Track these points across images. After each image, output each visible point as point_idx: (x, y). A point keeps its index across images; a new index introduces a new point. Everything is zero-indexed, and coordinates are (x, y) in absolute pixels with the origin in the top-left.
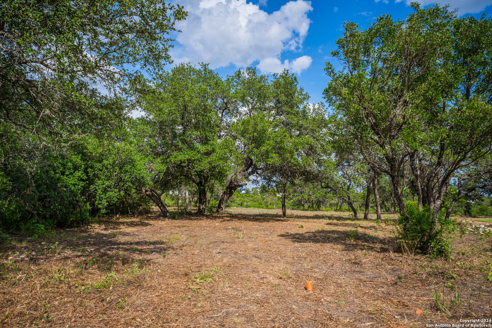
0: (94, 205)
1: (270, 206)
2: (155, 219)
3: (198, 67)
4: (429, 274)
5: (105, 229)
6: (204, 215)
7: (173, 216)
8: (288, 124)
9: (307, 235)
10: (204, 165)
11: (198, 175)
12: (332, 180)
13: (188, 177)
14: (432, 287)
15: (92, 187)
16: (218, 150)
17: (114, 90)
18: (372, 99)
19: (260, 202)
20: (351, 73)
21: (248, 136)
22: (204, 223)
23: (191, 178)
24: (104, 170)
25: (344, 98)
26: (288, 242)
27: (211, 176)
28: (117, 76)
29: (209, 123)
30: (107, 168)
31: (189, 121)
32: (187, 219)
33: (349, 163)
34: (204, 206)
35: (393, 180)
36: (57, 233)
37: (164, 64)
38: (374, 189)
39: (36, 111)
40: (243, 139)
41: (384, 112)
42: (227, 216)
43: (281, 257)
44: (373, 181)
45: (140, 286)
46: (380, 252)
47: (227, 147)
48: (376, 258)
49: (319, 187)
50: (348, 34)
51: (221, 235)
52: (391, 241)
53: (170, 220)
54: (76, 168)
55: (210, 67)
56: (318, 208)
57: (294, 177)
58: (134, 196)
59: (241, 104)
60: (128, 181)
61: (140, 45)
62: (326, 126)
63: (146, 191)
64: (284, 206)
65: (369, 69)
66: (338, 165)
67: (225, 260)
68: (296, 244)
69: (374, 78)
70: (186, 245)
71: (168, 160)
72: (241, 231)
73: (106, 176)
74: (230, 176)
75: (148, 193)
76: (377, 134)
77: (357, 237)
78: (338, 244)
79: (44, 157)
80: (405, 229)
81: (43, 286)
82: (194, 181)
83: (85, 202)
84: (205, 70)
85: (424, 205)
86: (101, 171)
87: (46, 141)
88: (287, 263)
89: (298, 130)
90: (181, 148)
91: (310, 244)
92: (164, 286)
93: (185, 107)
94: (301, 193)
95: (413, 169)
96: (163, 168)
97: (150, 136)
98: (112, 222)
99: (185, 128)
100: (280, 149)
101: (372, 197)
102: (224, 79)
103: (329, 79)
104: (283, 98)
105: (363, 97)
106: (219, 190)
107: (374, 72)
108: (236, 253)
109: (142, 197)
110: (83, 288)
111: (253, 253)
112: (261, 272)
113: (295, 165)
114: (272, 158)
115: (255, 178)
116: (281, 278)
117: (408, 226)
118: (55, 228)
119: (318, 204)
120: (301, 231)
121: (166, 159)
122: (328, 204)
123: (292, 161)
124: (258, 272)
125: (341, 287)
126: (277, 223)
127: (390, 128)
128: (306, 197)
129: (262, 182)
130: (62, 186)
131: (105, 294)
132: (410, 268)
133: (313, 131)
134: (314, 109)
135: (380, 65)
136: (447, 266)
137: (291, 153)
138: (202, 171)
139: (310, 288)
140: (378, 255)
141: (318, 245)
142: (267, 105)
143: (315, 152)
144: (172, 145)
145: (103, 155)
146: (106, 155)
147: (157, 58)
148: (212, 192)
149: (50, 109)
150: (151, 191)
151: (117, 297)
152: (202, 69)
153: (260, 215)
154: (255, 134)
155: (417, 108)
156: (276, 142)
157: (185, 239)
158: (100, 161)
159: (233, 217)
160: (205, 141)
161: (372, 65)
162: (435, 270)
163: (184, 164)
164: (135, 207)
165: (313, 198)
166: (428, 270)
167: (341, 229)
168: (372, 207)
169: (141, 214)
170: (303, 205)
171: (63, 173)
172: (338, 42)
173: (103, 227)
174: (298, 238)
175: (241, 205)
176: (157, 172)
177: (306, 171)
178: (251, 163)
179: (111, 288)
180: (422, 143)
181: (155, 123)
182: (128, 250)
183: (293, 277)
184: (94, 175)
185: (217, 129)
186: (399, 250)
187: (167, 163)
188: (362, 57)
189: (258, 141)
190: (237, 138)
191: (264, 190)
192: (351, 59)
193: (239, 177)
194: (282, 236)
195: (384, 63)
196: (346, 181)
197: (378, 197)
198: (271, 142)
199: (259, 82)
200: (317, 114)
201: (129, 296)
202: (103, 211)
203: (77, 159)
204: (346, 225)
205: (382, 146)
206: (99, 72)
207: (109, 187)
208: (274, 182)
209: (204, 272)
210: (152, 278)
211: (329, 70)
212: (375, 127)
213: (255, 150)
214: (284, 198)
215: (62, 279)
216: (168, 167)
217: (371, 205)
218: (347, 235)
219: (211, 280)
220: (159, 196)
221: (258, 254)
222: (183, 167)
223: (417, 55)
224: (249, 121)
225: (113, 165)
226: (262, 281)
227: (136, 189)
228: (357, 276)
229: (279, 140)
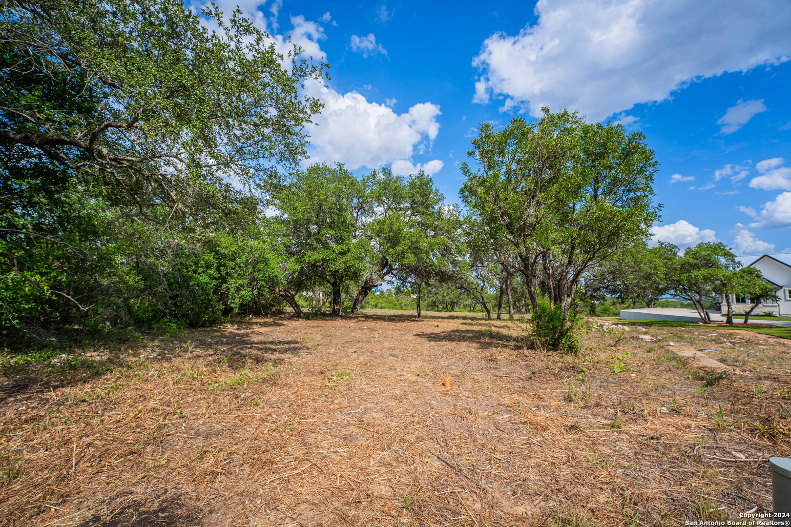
0: (226, 305)
1: (404, 308)
2: (289, 319)
3: (334, 167)
4: (561, 369)
5: (238, 329)
6: (338, 316)
7: (307, 317)
8: (423, 225)
9: (442, 334)
10: (339, 265)
11: (333, 275)
12: (466, 280)
13: (322, 277)
14: (564, 380)
15: (224, 285)
16: (353, 250)
17: (249, 185)
18: (506, 199)
19: (394, 303)
20: (486, 173)
21: (383, 235)
22: (339, 323)
23: (325, 278)
24: (237, 268)
25: (481, 198)
26: (424, 341)
27: (346, 276)
28: (252, 171)
29: (344, 222)
30: (240, 267)
31: (324, 221)
32: (321, 319)
33: (483, 264)
34: (338, 307)
35: (527, 279)
36: (189, 333)
37: (300, 160)
38: (507, 290)
39: (169, 206)
40: (378, 239)
41: (518, 212)
42: (362, 317)
43: (418, 356)
44: (506, 281)
45: (275, 384)
46: (515, 349)
47: (363, 247)
48: (510, 355)
49: (454, 288)
50: (484, 135)
51: (357, 334)
52: (523, 339)
53: (304, 321)
54: (208, 266)
55: (345, 168)
56: (452, 309)
57: (429, 277)
58: (268, 296)
59: (377, 204)
60: (261, 280)
61: (276, 140)
62: (460, 227)
63: (280, 291)
64: (418, 306)
65: (504, 169)
66: (472, 266)
67: (361, 359)
68: (432, 343)
69: (508, 178)
70: (321, 345)
71: (303, 259)
72: (376, 331)
73: (239, 275)
74: (366, 275)
75: (281, 293)
76: (512, 233)
77: (492, 336)
78: (473, 342)
79: (176, 255)
80: (537, 326)
81: (176, 383)
82: (328, 281)
83: (218, 301)
84: (341, 169)
85: (555, 303)
86: (234, 269)
87: (178, 240)
88: (424, 361)
89: (433, 230)
90: (316, 248)
91: (445, 343)
92: (300, 384)
93: (320, 206)
94: (436, 294)
95: (545, 268)
96: (298, 267)
97: (284, 235)
98: (245, 322)
99: (320, 227)
100: (415, 249)
101: (504, 298)
102: (359, 179)
103: (465, 179)
104: (418, 198)
105: (498, 196)
106: (354, 290)
107: (508, 173)
108: (372, 352)
109: (275, 297)
110: (217, 385)
111: (390, 352)
112: (398, 370)
113: (431, 266)
114: (408, 258)
115: (390, 278)
116: (418, 375)
117: (541, 323)
118: (187, 327)
119: (452, 305)
120: (436, 331)
121: (300, 258)
122: (462, 305)
123: (428, 261)
124: (395, 370)
125: (478, 382)
126: (412, 323)
127: (524, 227)
128: (440, 298)
129: (397, 282)
130: (194, 284)
131: (239, 391)
132: (543, 364)
133: (448, 231)
134: (449, 210)
135: (514, 166)
136: (577, 361)
137: (427, 253)
138: (337, 271)
139: (448, 384)
140: (512, 352)
141: (454, 343)
142: (402, 206)
143: (450, 253)
144: (306, 244)
145: (236, 253)
146: (239, 254)
147: (293, 153)
148: (347, 292)
149: (184, 204)
150: (285, 291)
151: (252, 394)
152: (338, 169)
153: (394, 316)
154: (391, 234)
155: (549, 208)
156: (412, 241)
157: (319, 338)
158: (234, 260)
159: (368, 317)
160: (339, 240)
161: (507, 165)
162: (567, 365)
163: (318, 264)
164: (268, 308)
165: (447, 299)
166: (560, 364)
167: (476, 328)
168: (504, 308)
169: (274, 314)
170: (438, 306)
171: (195, 272)
172: (474, 143)
173: (236, 327)
174: (434, 337)
175: (376, 306)
176: (291, 272)
177: (441, 272)
178: (387, 263)
179: (245, 385)
180: (554, 242)
181: (289, 221)
182: (261, 349)
183: (431, 374)
184: (227, 273)
185: (353, 229)
186: (532, 347)
187: (301, 262)
188: (496, 158)
189: (393, 240)
190: (372, 238)
191: (398, 290)
192: (486, 160)
193: (375, 277)
194: (418, 335)
195: (518, 164)
196: (480, 282)
197: (510, 297)
198: (407, 242)
199: (395, 182)
200: (452, 215)
201: (264, 393)
202: (236, 310)
203: (210, 257)
204: (481, 325)
205: (517, 245)
206: (234, 167)
207: (242, 286)
208: (409, 282)
209: (340, 369)
210: (287, 376)
211: (465, 170)
212: (509, 226)
213: (391, 250)
214: (419, 298)
215: (195, 376)
216: (303, 267)
217: (503, 306)
218: (481, 334)
219: (347, 377)
220: (293, 296)
221: (394, 352)
222: (317, 266)
223: (549, 157)
224: (384, 221)
225: (246, 264)
226: (399, 378)
227: (269, 288)
228: (493, 372)
229: (414, 240)
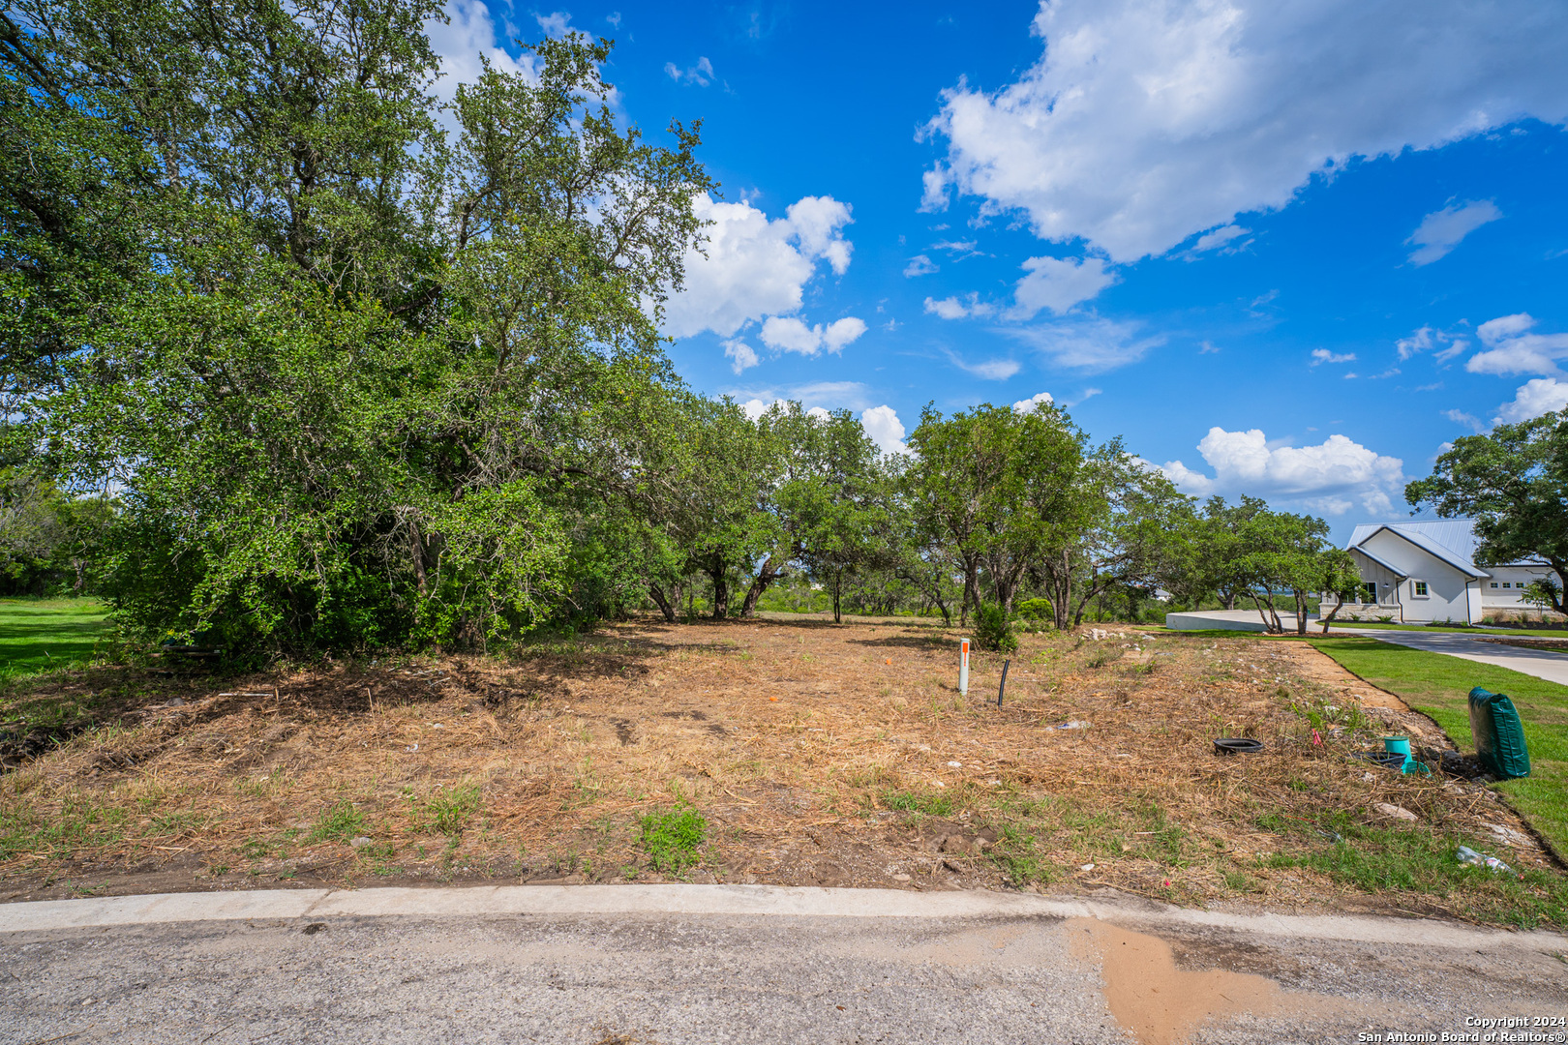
6: (725, 619)
7: (681, 621)
9: (878, 641)
12: (912, 566)
19: (781, 600)
26: (859, 645)
34: (723, 607)
42: (759, 622)
49: (893, 576)
53: (679, 626)
56: (890, 612)
63: (644, 584)
64: (837, 605)
68: (869, 647)
75: (645, 587)
82: (708, 570)
91: (883, 647)
100: (841, 528)
106: (746, 581)
113: (861, 549)
119: (890, 604)
122: (908, 604)
123: (858, 543)
126: (828, 632)
128: (868, 591)
134: (887, 462)
137: (857, 532)
148: (735, 584)
165: (880, 593)
167: (922, 635)
170: (863, 607)
175: (773, 607)
177: (874, 555)
204: (931, 632)
218: (928, 641)
